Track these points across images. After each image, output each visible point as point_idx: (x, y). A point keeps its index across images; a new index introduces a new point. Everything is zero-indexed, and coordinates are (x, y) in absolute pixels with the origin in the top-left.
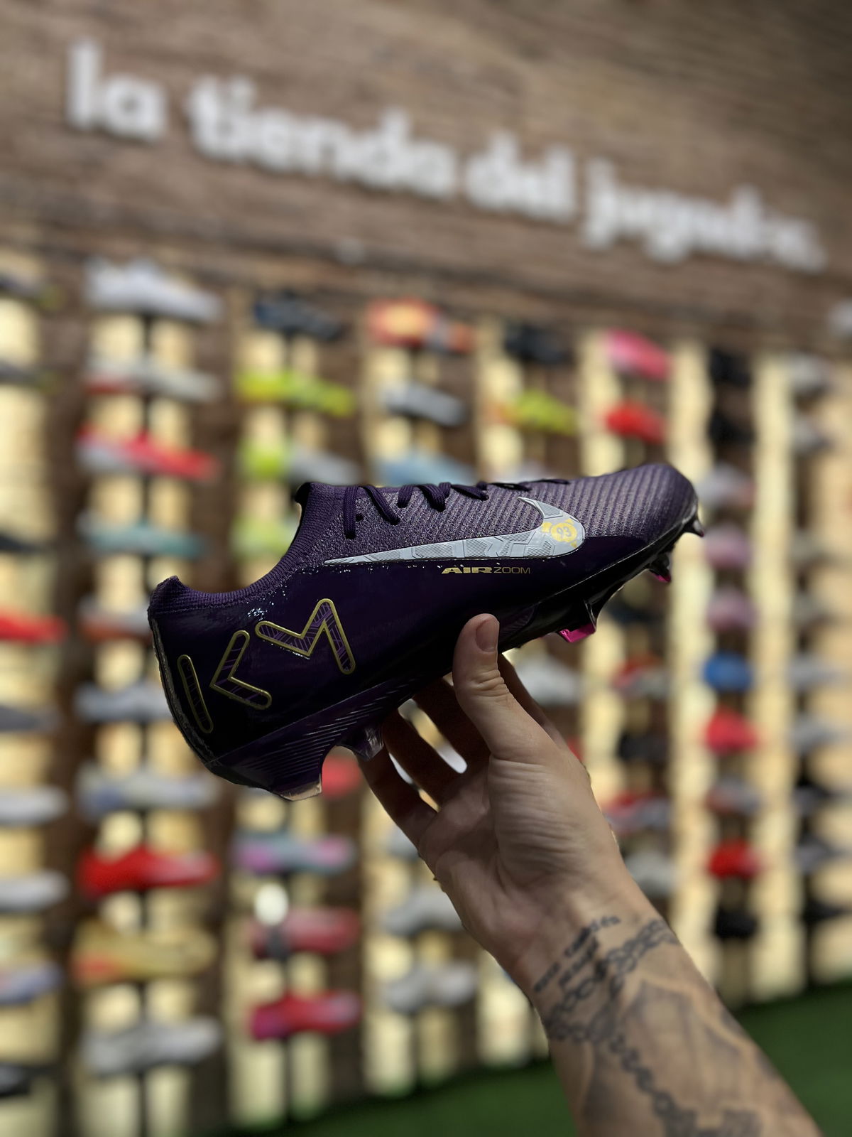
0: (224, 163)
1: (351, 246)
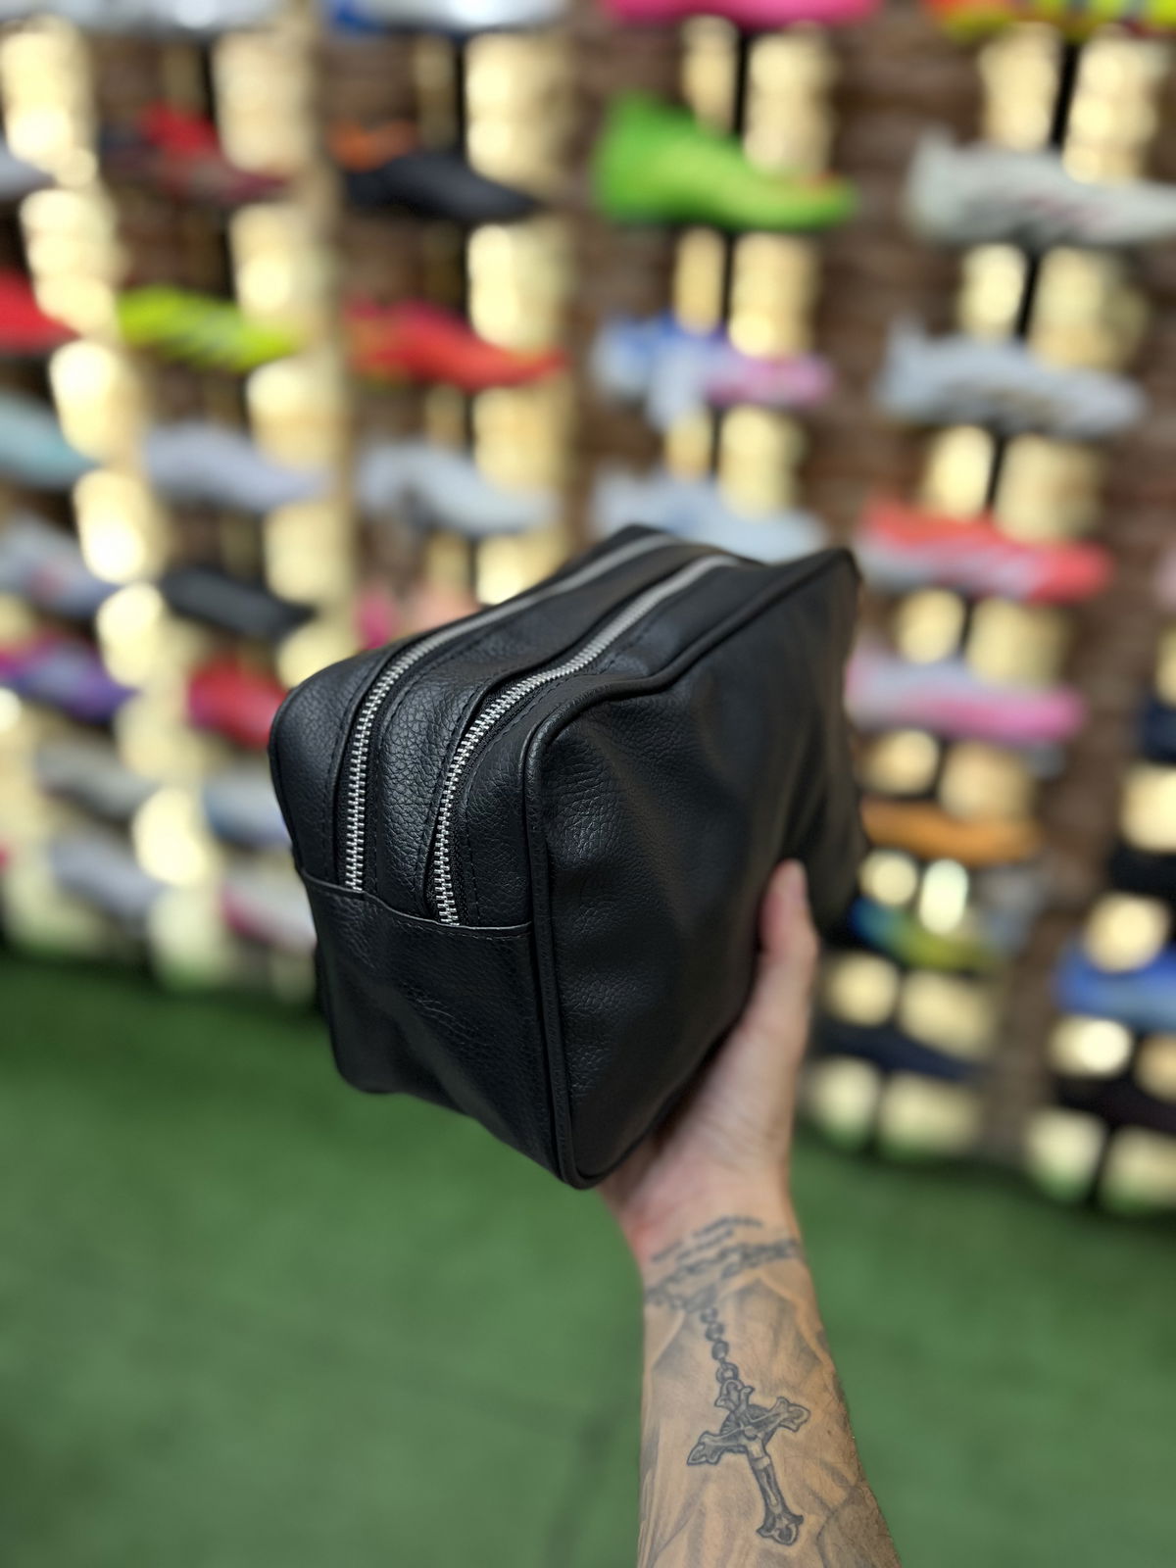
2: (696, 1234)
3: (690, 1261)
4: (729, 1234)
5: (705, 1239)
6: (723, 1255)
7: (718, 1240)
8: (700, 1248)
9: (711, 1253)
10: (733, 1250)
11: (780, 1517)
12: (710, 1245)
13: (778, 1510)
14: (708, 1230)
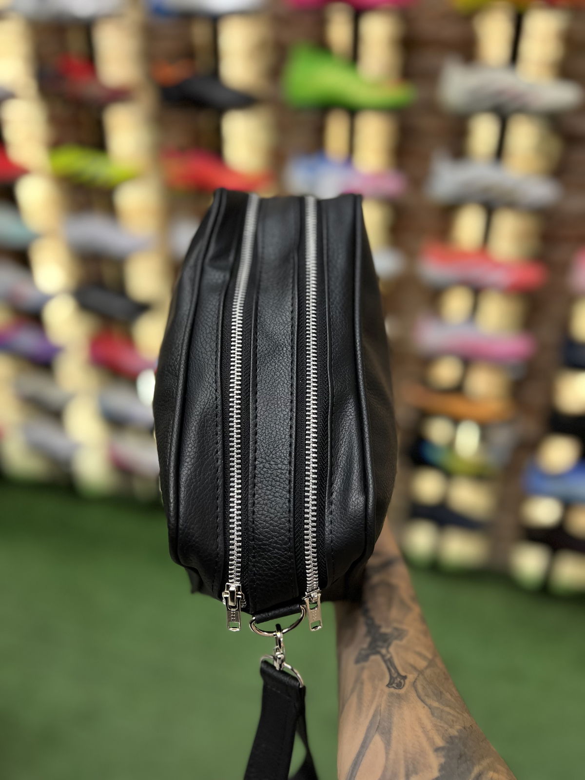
11: (396, 678)
13: (395, 675)
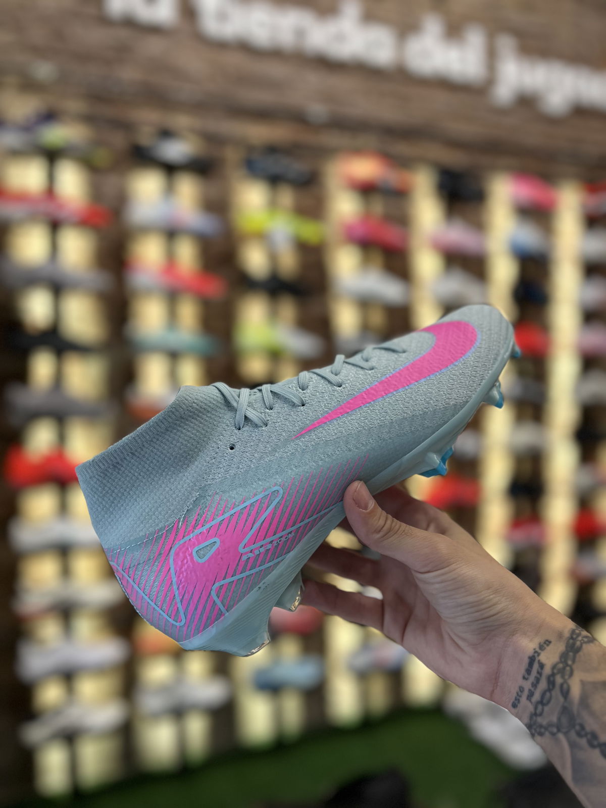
0: (221, 45)
1: (317, 110)
2: (524, 678)
3: (537, 697)
4: (542, 666)
5: (532, 678)
6: (551, 682)
7: (540, 674)
8: (535, 685)
9: (543, 685)
10: (553, 675)
12: (538, 680)
14: (529, 671)
